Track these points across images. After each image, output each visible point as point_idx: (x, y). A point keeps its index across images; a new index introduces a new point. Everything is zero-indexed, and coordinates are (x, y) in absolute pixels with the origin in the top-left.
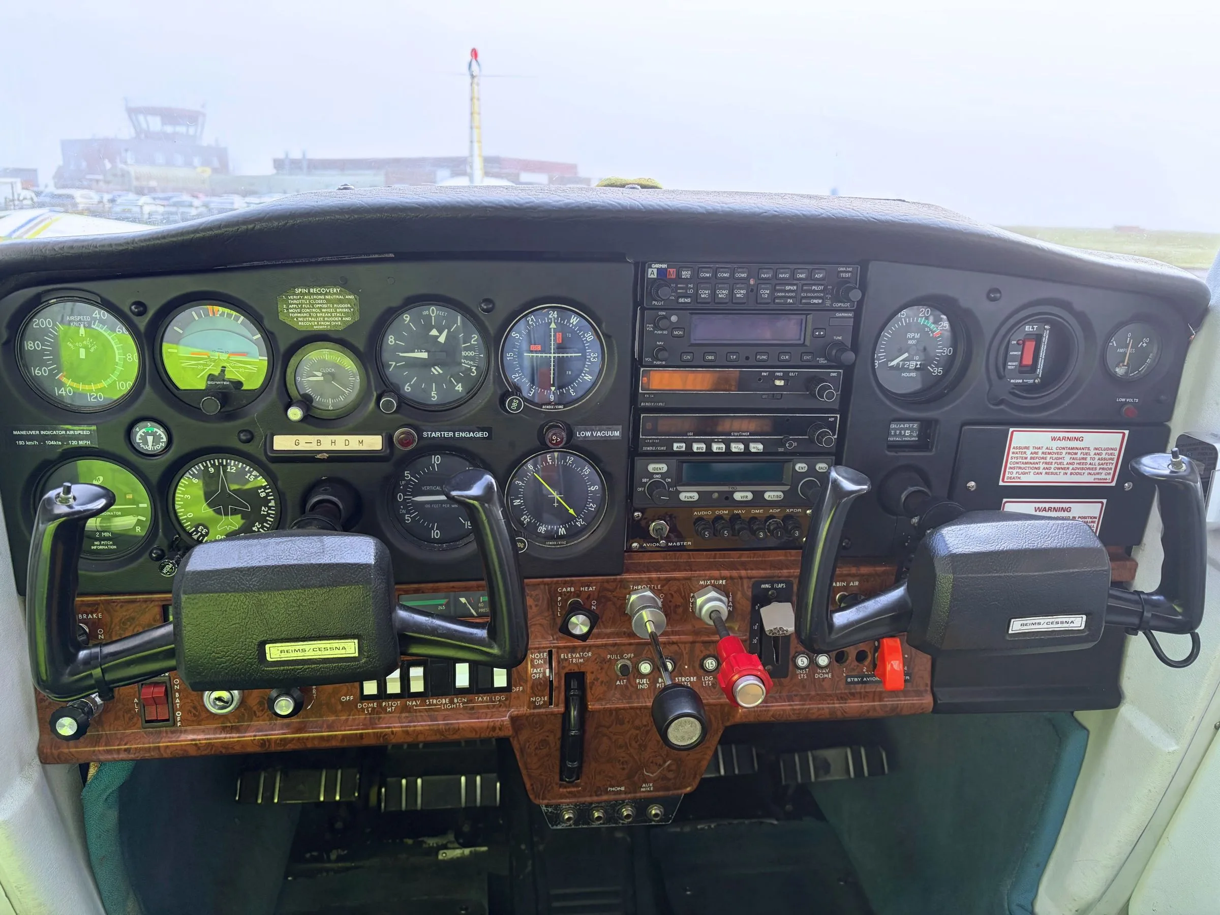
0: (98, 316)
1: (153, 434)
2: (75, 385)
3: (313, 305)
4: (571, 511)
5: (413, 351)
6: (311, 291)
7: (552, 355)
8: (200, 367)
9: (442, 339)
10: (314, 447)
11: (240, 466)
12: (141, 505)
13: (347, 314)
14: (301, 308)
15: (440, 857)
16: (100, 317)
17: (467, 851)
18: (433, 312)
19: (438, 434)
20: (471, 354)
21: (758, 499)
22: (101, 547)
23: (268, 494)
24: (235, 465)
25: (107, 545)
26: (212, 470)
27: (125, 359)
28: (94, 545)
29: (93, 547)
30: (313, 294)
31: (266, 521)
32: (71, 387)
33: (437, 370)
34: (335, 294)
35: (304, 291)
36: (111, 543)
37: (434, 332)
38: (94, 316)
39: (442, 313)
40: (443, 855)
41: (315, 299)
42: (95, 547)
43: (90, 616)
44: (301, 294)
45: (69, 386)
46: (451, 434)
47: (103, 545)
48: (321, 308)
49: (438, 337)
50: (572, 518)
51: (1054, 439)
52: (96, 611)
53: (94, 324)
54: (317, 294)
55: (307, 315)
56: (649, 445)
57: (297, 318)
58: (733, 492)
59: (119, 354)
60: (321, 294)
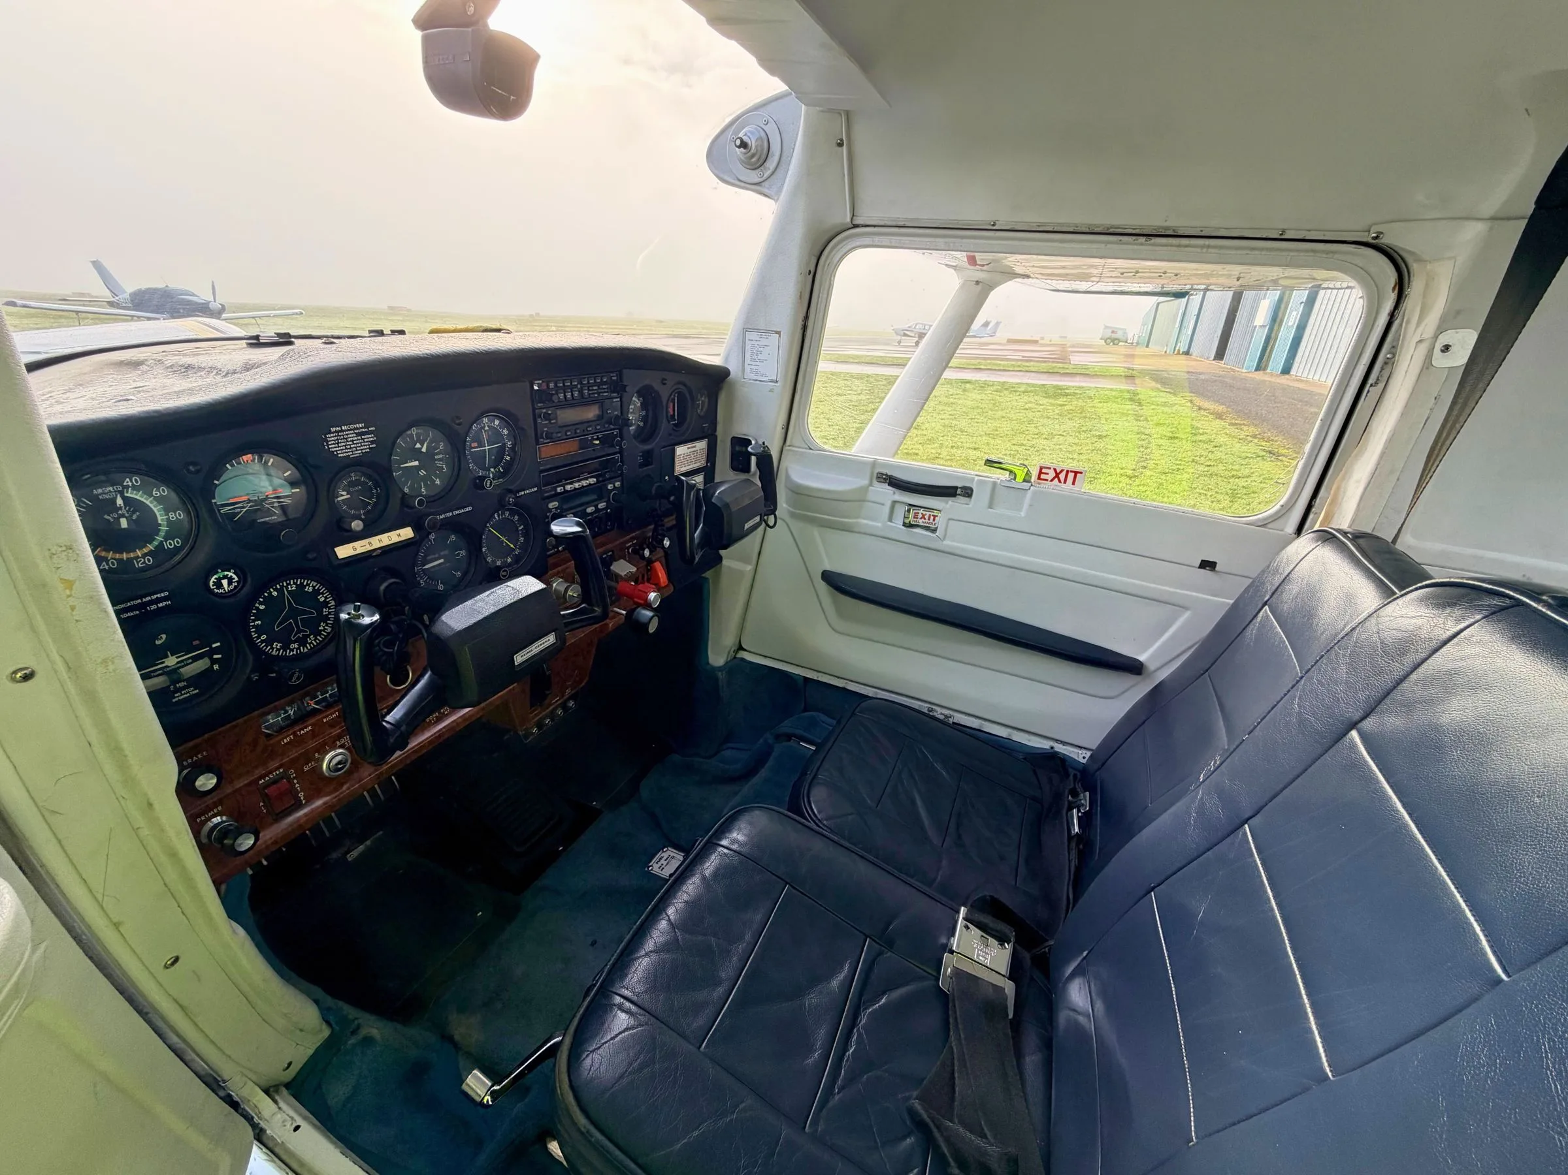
0: (130, 484)
1: (225, 577)
2: (117, 556)
3: (346, 439)
4: (512, 546)
5: (406, 463)
6: (343, 428)
7: (487, 448)
8: (239, 510)
9: (424, 450)
10: (368, 548)
11: (299, 583)
12: (214, 646)
13: (372, 442)
14: (338, 443)
15: (350, 859)
16: (133, 484)
17: (368, 843)
18: (414, 431)
19: (443, 516)
20: (440, 456)
21: (597, 510)
22: (182, 697)
23: (326, 598)
24: (294, 583)
25: (188, 692)
26: (275, 594)
27: (168, 519)
28: (175, 697)
29: (174, 700)
30: (345, 431)
31: (329, 619)
32: (115, 559)
33: (422, 473)
34: (361, 428)
35: (338, 429)
36: (192, 689)
37: (418, 446)
38: (125, 484)
39: (419, 431)
40: (351, 857)
41: (347, 435)
42: (177, 699)
43: (195, 758)
44: (336, 432)
45: (112, 559)
46: (451, 514)
47: (185, 694)
48: (353, 441)
49: (421, 448)
50: (513, 550)
51: (688, 448)
52: (200, 752)
53: (127, 492)
54: (348, 430)
55: (344, 448)
56: (547, 492)
57: (336, 451)
58: (585, 510)
59: (161, 515)
60: (351, 430)
